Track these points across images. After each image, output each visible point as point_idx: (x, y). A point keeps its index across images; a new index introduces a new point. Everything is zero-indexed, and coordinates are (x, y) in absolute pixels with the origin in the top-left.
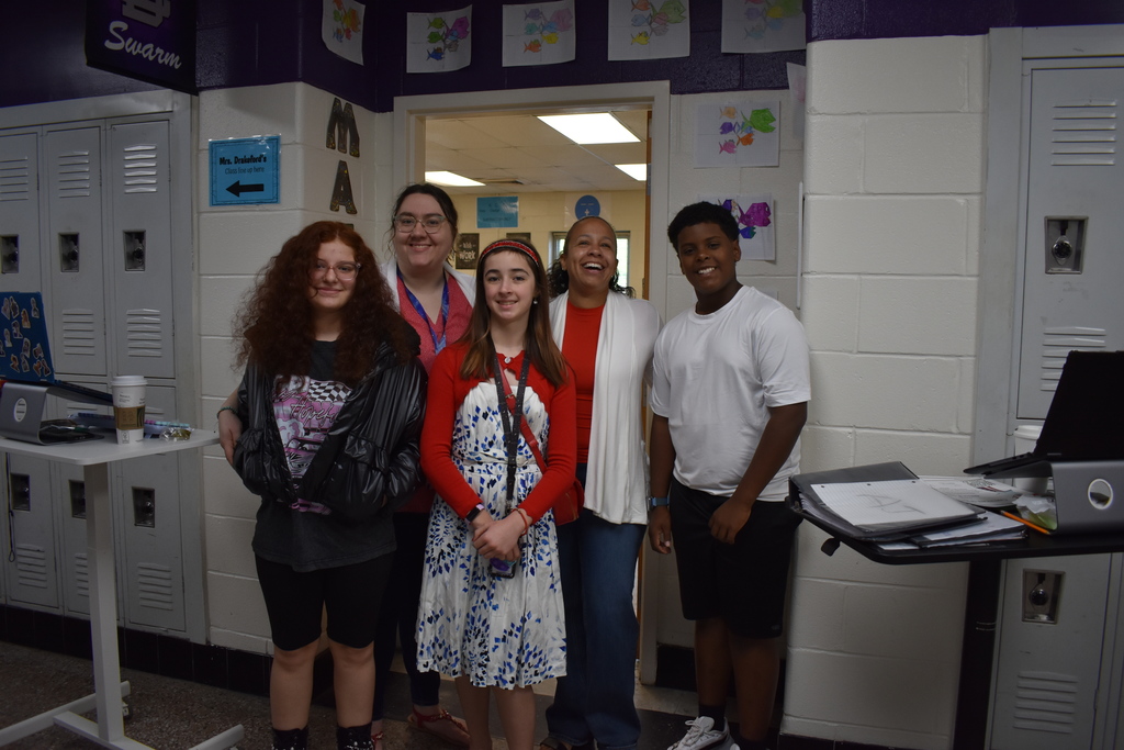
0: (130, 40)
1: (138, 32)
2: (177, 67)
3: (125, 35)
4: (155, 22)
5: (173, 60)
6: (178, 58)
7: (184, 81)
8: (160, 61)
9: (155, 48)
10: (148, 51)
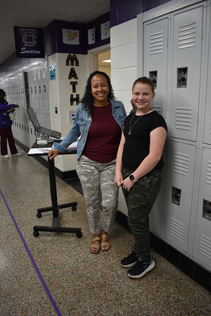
0: (27, 51)
1: (28, 48)
2: (39, 53)
3: (25, 50)
4: (33, 46)
5: (38, 52)
6: (39, 51)
7: (42, 56)
8: (35, 53)
9: (33, 51)
10: (31, 52)
